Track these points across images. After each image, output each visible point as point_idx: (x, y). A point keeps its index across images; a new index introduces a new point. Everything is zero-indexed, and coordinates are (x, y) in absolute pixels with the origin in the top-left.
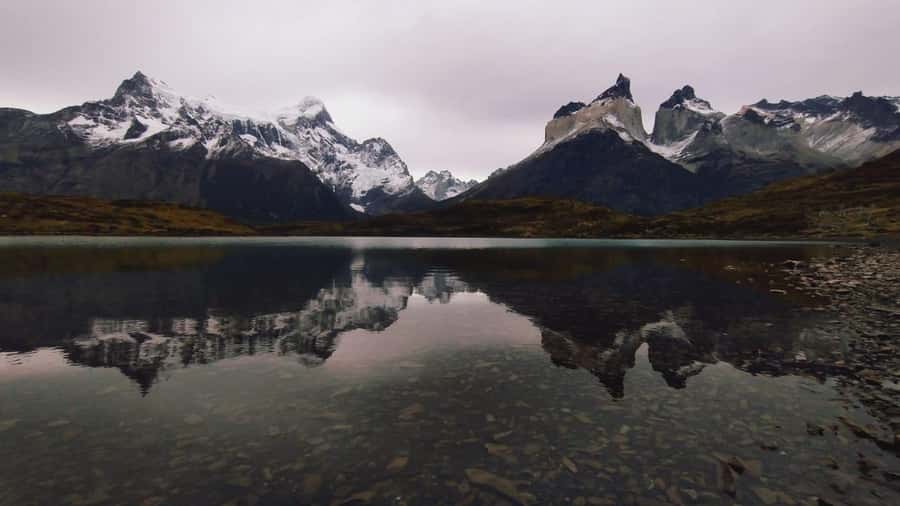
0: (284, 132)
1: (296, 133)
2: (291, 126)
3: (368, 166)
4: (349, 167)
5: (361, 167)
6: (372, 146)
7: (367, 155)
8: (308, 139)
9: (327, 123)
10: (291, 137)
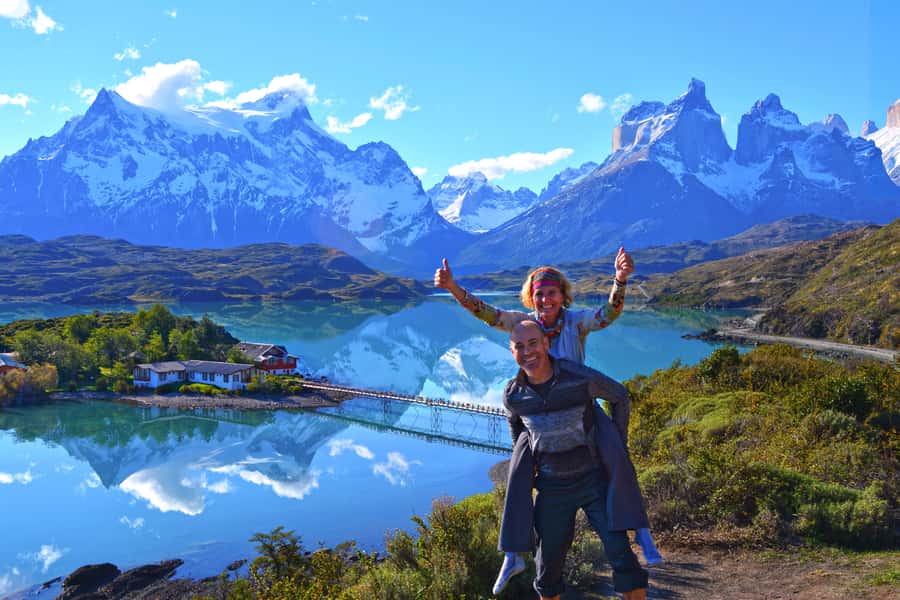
0: (257, 144)
1: (272, 144)
2: (265, 134)
3: (366, 183)
4: (342, 186)
5: (357, 185)
6: (370, 154)
7: (365, 167)
8: (289, 152)
9: (306, 121)
10: (267, 151)
